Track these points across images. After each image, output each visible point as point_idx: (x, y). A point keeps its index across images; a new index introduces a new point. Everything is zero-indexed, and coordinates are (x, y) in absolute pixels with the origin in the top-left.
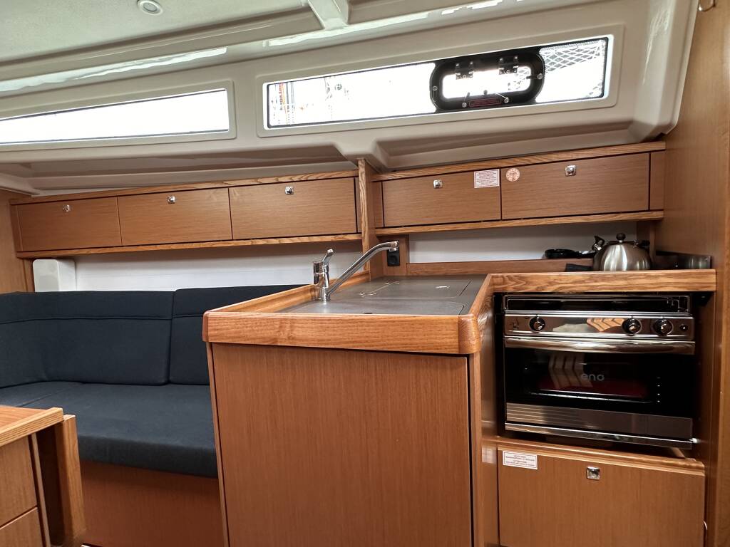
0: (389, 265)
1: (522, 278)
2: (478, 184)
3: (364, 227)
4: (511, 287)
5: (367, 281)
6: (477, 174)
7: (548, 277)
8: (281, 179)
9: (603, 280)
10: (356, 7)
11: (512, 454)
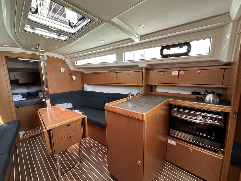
0: (150, 91)
1: (176, 101)
2: (172, 74)
3: (144, 83)
4: (173, 103)
5: (143, 96)
6: (172, 72)
7: (182, 102)
8: (127, 71)
9: (197, 105)
10: (142, 37)
11: (170, 141)
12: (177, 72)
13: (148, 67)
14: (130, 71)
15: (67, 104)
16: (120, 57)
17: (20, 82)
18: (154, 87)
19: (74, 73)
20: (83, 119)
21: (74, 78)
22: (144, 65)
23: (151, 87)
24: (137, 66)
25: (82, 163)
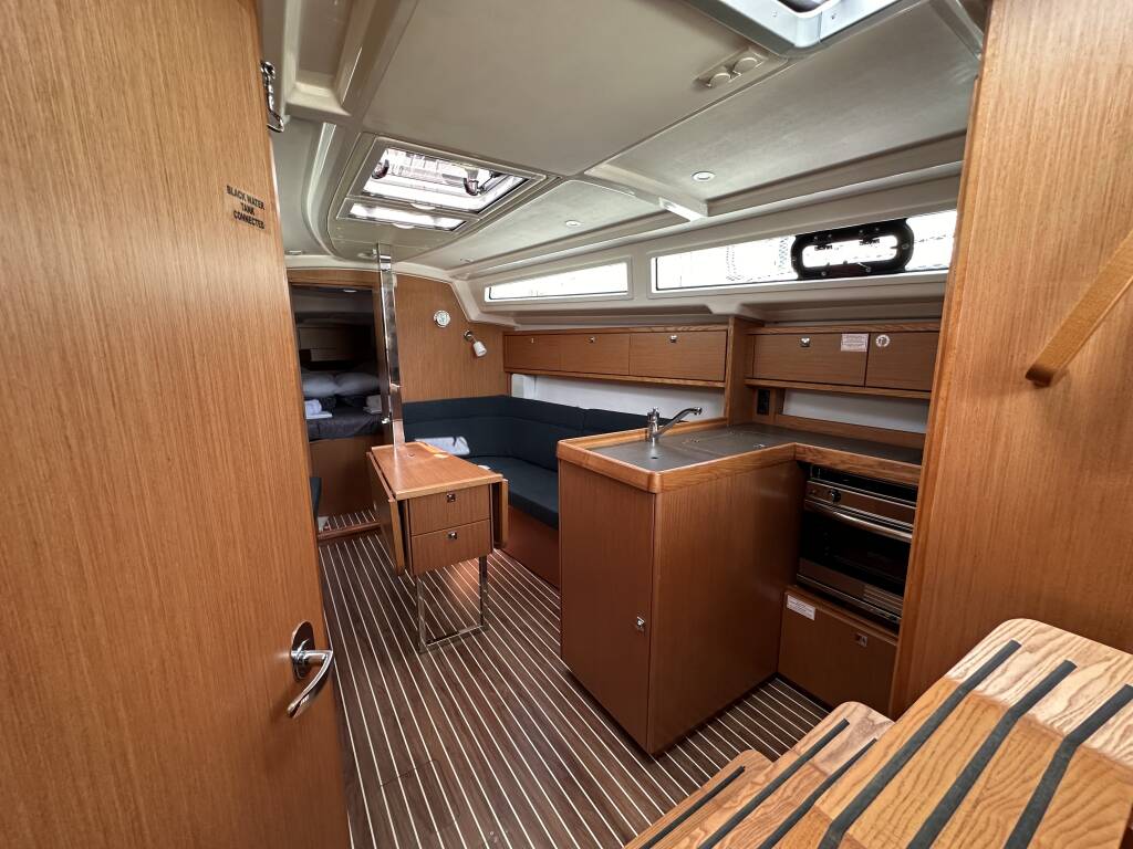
0: (758, 412)
1: (819, 452)
2: (845, 347)
3: (728, 377)
4: (809, 458)
5: (723, 427)
6: (845, 338)
7: (842, 456)
8: (669, 329)
9: (893, 469)
10: (713, 204)
11: (795, 601)
12: (866, 336)
13: (749, 314)
14: (680, 329)
15: (451, 440)
16: (639, 276)
17: (313, 359)
18: (773, 397)
19: (481, 330)
20: (496, 487)
21: (480, 348)
22: (731, 308)
23: (764, 393)
24: (704, 309)
25: (486, 629)
